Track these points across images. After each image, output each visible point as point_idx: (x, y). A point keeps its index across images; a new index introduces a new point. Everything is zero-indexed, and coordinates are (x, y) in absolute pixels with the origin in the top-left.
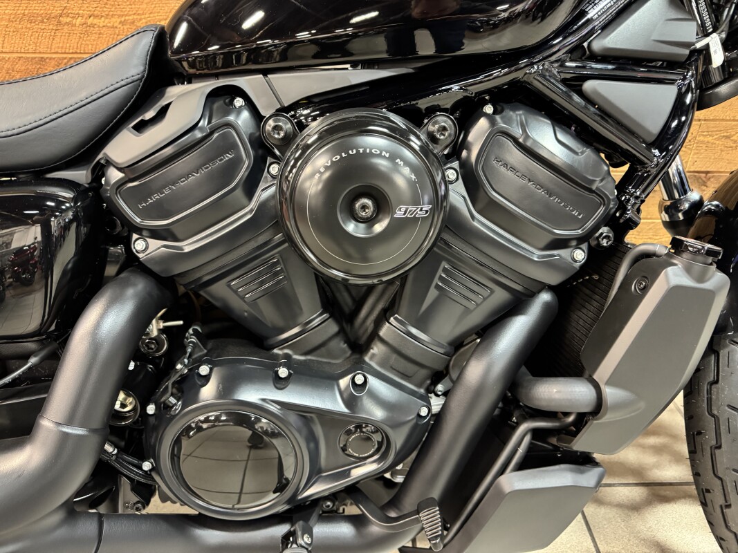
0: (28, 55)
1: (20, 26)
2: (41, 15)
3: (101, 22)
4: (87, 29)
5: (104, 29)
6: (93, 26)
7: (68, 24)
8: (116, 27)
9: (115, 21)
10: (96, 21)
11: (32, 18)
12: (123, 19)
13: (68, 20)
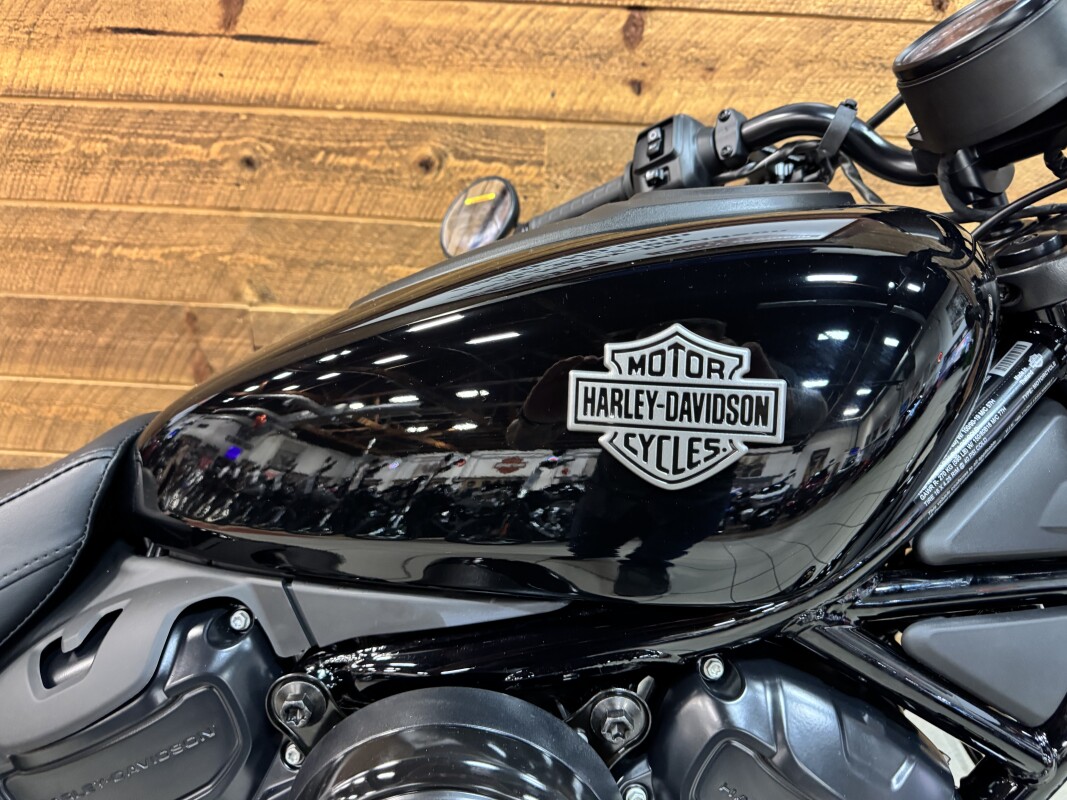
0: (22, 296)
1: (12, 255)
2: (44, 242)
3: (134, 253)
4: (111, 262)
5: (138, 264)
6: (121, 258)
7: (83, 255)
8: (156, 262)
9: (155, 253)
10: (126, 252)
11: (30, 244)
12: (166, 251)
13: (85, 249)
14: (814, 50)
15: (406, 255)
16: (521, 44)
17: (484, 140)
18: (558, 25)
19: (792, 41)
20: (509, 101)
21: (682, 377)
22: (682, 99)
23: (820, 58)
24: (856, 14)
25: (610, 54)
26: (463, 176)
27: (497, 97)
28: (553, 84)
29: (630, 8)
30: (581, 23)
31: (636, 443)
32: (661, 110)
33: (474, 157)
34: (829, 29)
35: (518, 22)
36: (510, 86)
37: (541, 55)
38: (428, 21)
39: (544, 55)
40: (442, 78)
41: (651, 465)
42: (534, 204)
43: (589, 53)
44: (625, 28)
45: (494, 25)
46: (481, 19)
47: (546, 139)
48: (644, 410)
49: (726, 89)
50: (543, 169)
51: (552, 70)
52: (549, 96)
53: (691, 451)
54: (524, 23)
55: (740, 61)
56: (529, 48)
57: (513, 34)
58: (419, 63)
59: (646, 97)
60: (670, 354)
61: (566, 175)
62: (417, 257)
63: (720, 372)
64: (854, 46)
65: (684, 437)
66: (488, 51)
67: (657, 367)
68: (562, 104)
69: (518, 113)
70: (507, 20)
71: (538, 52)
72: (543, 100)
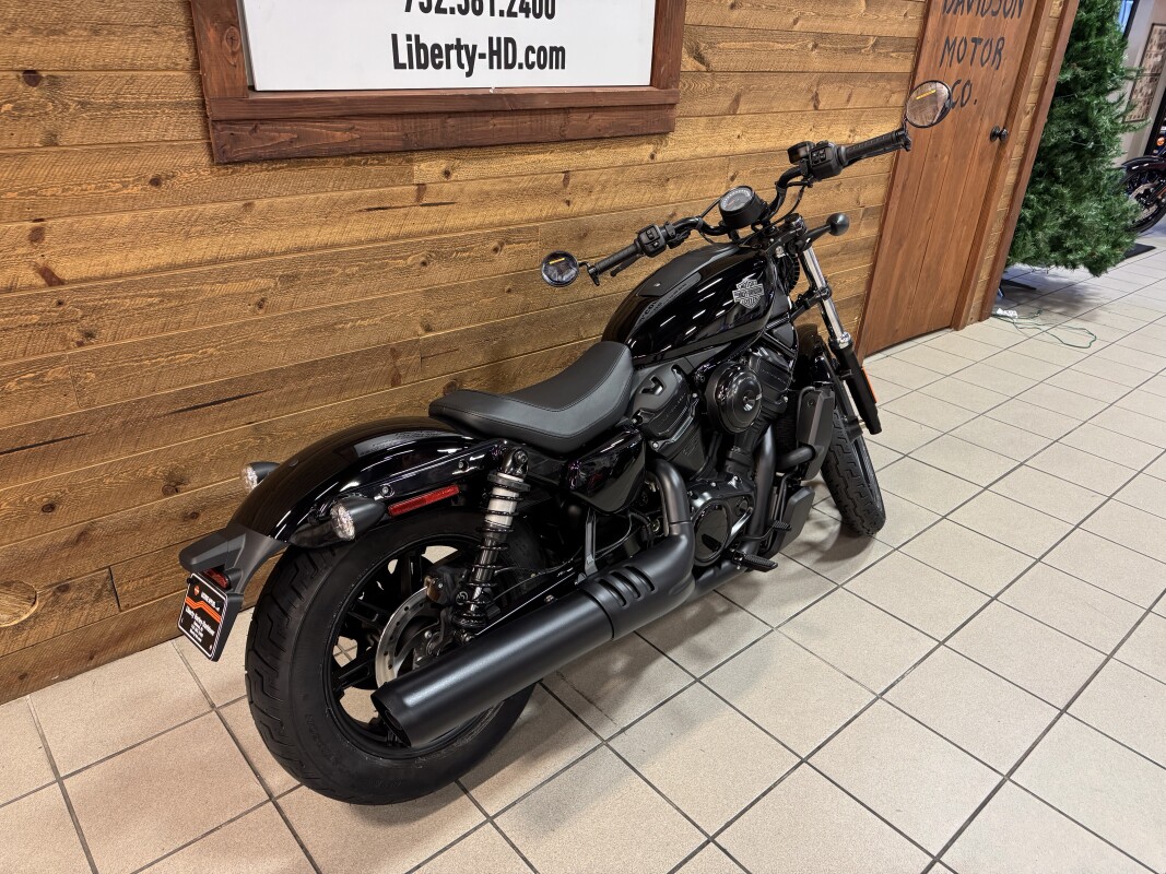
2: (320, 327)
3: (366, 322)
4: (354, 330)
5: (368, 328)
6: (360, 326)
7: (340, 329)
8: (377, 325)
9: (377, 320)
10: (362, 323)
11: (312, 330)
12: (383, 317)
13: (341, 326)
14: (620, 179)
16: (530, 192)
17: (517, 234)
18: (542, 182)
19: (613, 176)
20: (526, 216)
22: (582, 206)
23: (622, 182)
24: (631, 164)
25: (559, 191)
26: (510, 252)
27: (522, 216)
28: (541, 207)
29: (564, 172)
30: (549, 180)
31: (746, 302)
32: (576, 211)
33: (514, 243)
34: (624, 170)
35: (529, 183)
36: (526, 210)
38: (497, 188)
39: (538, 195)
40: (502, 211)
43: (552, 192)
44: (564, 180)
45: (520, 186)
46: (516, 184)
47: (539, 229)
49: (595, 199)
51: (540, 201)
52: (539, 212)
54: (531, 184)
55: (599, 187)
56: (532, 193)
57: (527, 189)
58: (494, 206)
59: (571, 207)
61: (546, 244)
64: (631, 176)
66: (518, 197)
68: (544, 214)
69: (528, 221)
70: (525, 183)
71: (535, 194)
72: (537, 214)
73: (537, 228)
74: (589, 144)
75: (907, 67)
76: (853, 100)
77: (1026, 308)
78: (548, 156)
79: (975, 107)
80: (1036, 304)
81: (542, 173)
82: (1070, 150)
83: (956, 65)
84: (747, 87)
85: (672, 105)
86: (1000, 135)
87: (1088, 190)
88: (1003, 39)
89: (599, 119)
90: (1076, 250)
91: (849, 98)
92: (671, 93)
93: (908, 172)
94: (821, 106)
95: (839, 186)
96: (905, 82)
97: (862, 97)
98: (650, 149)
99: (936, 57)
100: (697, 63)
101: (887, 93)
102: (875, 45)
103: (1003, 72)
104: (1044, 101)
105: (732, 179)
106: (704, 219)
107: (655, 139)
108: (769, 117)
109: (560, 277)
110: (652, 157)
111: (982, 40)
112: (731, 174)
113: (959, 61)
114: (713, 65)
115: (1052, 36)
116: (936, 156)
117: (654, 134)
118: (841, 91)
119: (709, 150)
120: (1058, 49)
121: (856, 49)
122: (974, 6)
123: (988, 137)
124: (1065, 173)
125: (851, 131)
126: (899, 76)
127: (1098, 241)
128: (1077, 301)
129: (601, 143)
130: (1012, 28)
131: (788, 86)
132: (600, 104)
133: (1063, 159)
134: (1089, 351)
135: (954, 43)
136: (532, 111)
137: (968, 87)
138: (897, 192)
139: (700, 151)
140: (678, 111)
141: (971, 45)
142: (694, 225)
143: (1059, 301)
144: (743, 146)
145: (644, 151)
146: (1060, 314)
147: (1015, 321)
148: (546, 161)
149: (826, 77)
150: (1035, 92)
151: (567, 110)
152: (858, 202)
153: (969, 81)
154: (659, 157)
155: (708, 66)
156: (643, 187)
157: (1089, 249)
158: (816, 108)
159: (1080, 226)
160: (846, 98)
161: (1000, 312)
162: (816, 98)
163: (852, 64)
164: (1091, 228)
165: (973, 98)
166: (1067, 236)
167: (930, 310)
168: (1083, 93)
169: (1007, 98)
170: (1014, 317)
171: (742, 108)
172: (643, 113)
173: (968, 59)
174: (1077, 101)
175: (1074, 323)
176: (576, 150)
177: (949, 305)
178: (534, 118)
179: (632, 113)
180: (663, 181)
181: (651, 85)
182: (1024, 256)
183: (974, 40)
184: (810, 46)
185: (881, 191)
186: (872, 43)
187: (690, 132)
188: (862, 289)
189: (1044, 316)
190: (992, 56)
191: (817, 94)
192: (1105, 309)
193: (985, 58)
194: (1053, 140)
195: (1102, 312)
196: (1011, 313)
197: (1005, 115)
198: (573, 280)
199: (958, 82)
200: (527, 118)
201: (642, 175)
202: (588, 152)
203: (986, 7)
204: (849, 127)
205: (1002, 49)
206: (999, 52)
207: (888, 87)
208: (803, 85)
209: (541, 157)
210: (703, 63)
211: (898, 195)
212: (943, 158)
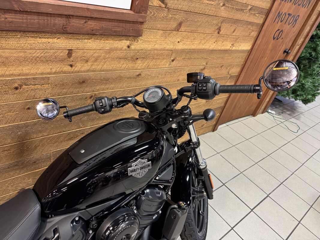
14: (107, 56)
15: (11, 110)
16: (42, 59)
17: (33, 81)
18: (51, 54)
19: (103, 54)
20: (40, 71)
21: (141, 165)
22: (81, 67)
23: (109, 58)
24: (115, 49)
25: (65, 59)
26: (27, 89)
27: (36, 71)
28: (51, 67)
29: (68, 50)
30: (57, 53)
31: (137, 174)
32: (77, 70)
33: (30, 85)
34: (110, 52)
35: (41, 54)
36: (39, 68)
37: (47, 61)
38: (14, 55)
39: (48, 61)
40: (20, 68)
41: (139, 176)
42: (47, 92)
43: (59, 60)
44: (68, 54)
45: (34, 55)
46: (30, 54)
47: (50, 78)
48: (137, 170)
49: (91, 65)
50: (50, 85)
51: (50, 64)
52: (50, 70)
53: (143, 172)
54: (42, 54)
55: (93, 59)
56: (44, 59)
57: (40, 57)
58: (13, 65)
59: (74, 68)
60: (139, 163)
61: (55, 86)
62: (14, 110)
63: (145, 163)
64: (115, 55)
65: (142, 171)
66: (33, 61)
67: (138, 165)
68: (54, 71)
69: (42, 74)
70: (38, 54)
71: (47, 60)
72: (49, 71)
73: (49, 78)
74: (87, 37)
75: (261, 21)
76: (236, 32)
77: (278, 110)
78: (55, 40)
79: (281, 40)
80: (281, 108)
81: (51, 50)
82: (307, 59)
83: (280, 23)
84: (186, 19)
85: (142, 23)
86: (287, 52)
87: (309, 75)
88: (299, 16)
89: (92, 24)
90: (301, 96)
91: (234, 31)
92: (141, 16)
93: (251, 62)
94: (221, 33)
95: (222, 66)
96: (259, 27)
97: (240, 31)
98: (128, 43)
99: (273, 19)
100: (160, 3)
101: (251, 31)
102: (250, 9)
103: (295, 28)
104: (305, 42)
105: (173, 61)
106: (136, 98)
107: (130, 38)
108: (195, 34)
109: (47, 115)
110: (129, 47)
111: (291, 15)
112: (172, 59)
113: (281, 22)
114: (169, 5)
115: (316, 18)
116: (263, 57)
117: (130, 36)
118: (231, 27)
119: (162, 47)
120: (316, 23)
121: (242, 10)
122: (293, 1)
123: (283, 52)
124: (304, 66)
125: (232, 45)
126: (257, 24)
127: (308, 94)
128: (295, 110)
129: (94, 37)
130: (303, 12)
131: (207, 22)
132: (93, 16)
133: (304, 62)
134: (297, 134)
135: (281, 14)
136: (39, 14)
137: (281, 32)
138: (245, 70)
139: (157, 46)
140: (145, 26)
141: (287, 16)
142: (130, 101)
143: (289, 108)
144: (180, 47)
145: (124, 43)
146: (289, 114)
147: (274, 115)
148: (54, 43)
149: (225, 20)
150: (303, 38)
151: (68, 16)
152: (228, 73)
153: (282, 30)
154: (133, 47)
155: (166, 5)
156: (122, 61)
157: (305, 96)
158: (218, 33)
159: (304, 87)
160: (233, 30)
161: (270, 111)
162: (219, 29)
163: (238, 16)
164: (307, 89)
165: (282, 37)
166: (298, 90)
167: (246, 110)
168: (317, 40)
169: (294, 38)
170: (274, 114)
171: (183, 28)
172: (124, 25)
173: (285, 21)
174: (315, 42)
175: (293, 120)
176: (77, 39)
177: (253, 108)
178: (41, 18)
179: (116, 24)
180: (135, 59)
181: (131, 9)
182: (283, 94)
183: (289, 15)
184: (221, 4)
185: (238, 69)
186: (249, 8)
187: (152, 37)
188: (223, 105)
189: (283, 115)
190: (293, 22)
191: (220, 27)
192: (303, 115)
193: (290, 22)
194: (303, 55)
195: (302, 116)
196: (273, 112)
197: (291, 45)
198: (55, 117)
199: (278, 30)
200: (35, 17)
201: (122, 55)
202: (86, 41)
203: (297, 2)
204: (232, 43)
205: (297, 20)
206: (296, 21)
207: (252, 28)
208: (215, 22)
209: (50, 40)
210: (164, 3)
211: (245, 71)
212: (265, 58)
